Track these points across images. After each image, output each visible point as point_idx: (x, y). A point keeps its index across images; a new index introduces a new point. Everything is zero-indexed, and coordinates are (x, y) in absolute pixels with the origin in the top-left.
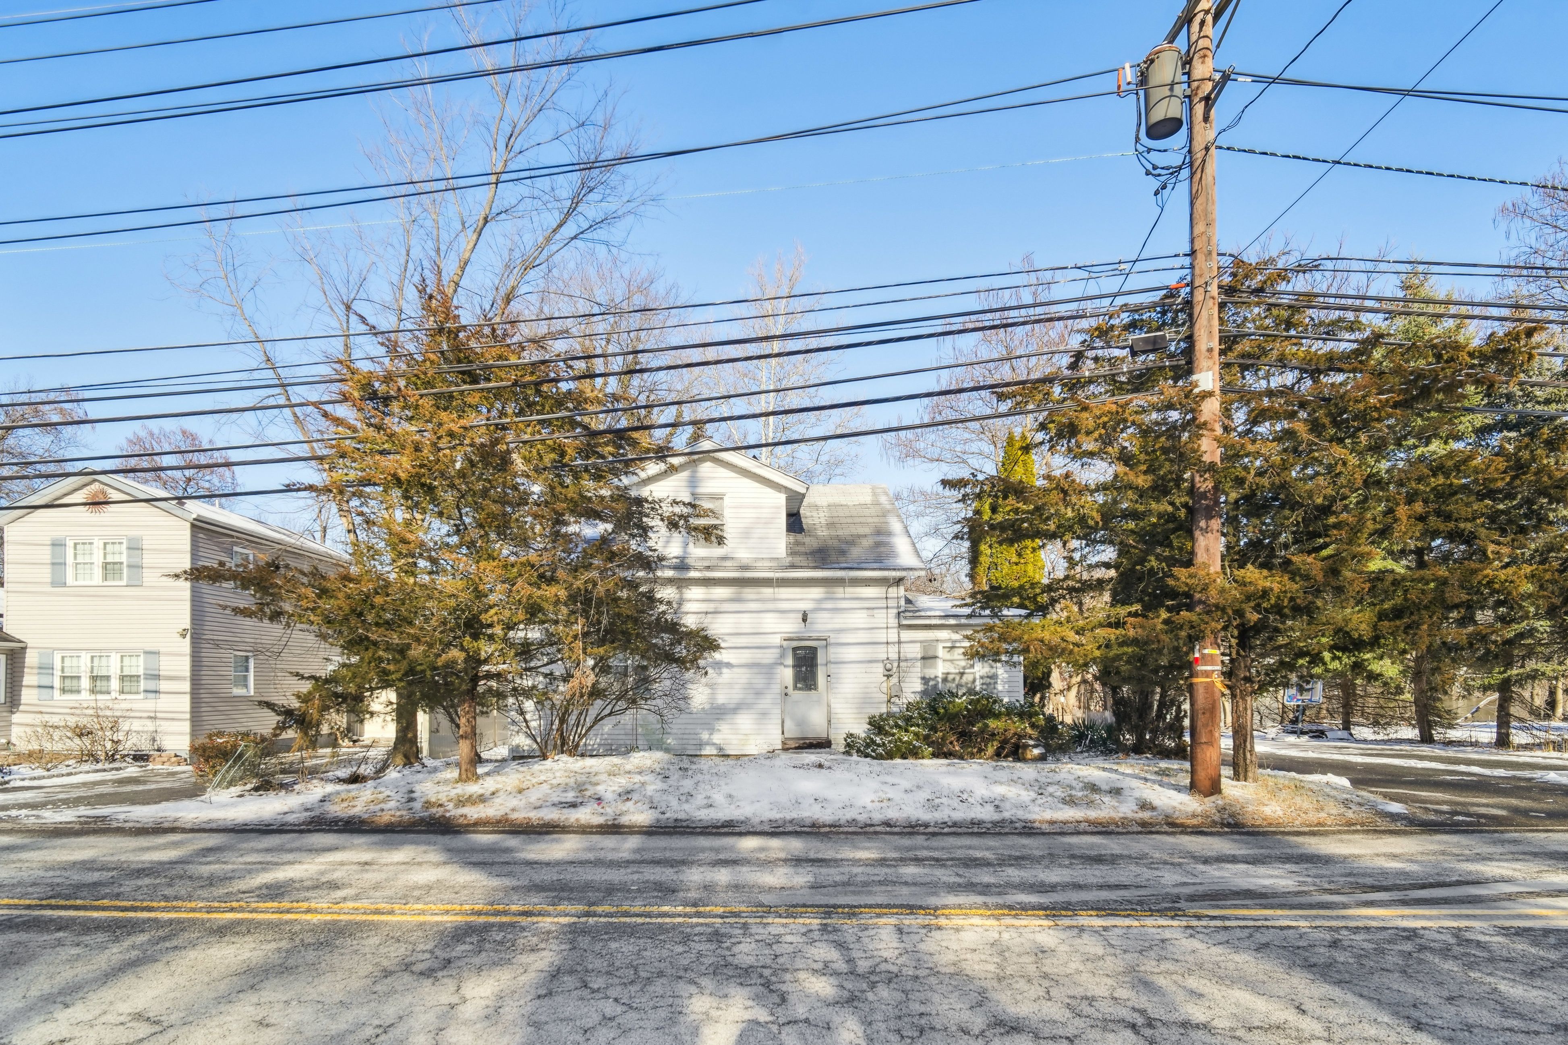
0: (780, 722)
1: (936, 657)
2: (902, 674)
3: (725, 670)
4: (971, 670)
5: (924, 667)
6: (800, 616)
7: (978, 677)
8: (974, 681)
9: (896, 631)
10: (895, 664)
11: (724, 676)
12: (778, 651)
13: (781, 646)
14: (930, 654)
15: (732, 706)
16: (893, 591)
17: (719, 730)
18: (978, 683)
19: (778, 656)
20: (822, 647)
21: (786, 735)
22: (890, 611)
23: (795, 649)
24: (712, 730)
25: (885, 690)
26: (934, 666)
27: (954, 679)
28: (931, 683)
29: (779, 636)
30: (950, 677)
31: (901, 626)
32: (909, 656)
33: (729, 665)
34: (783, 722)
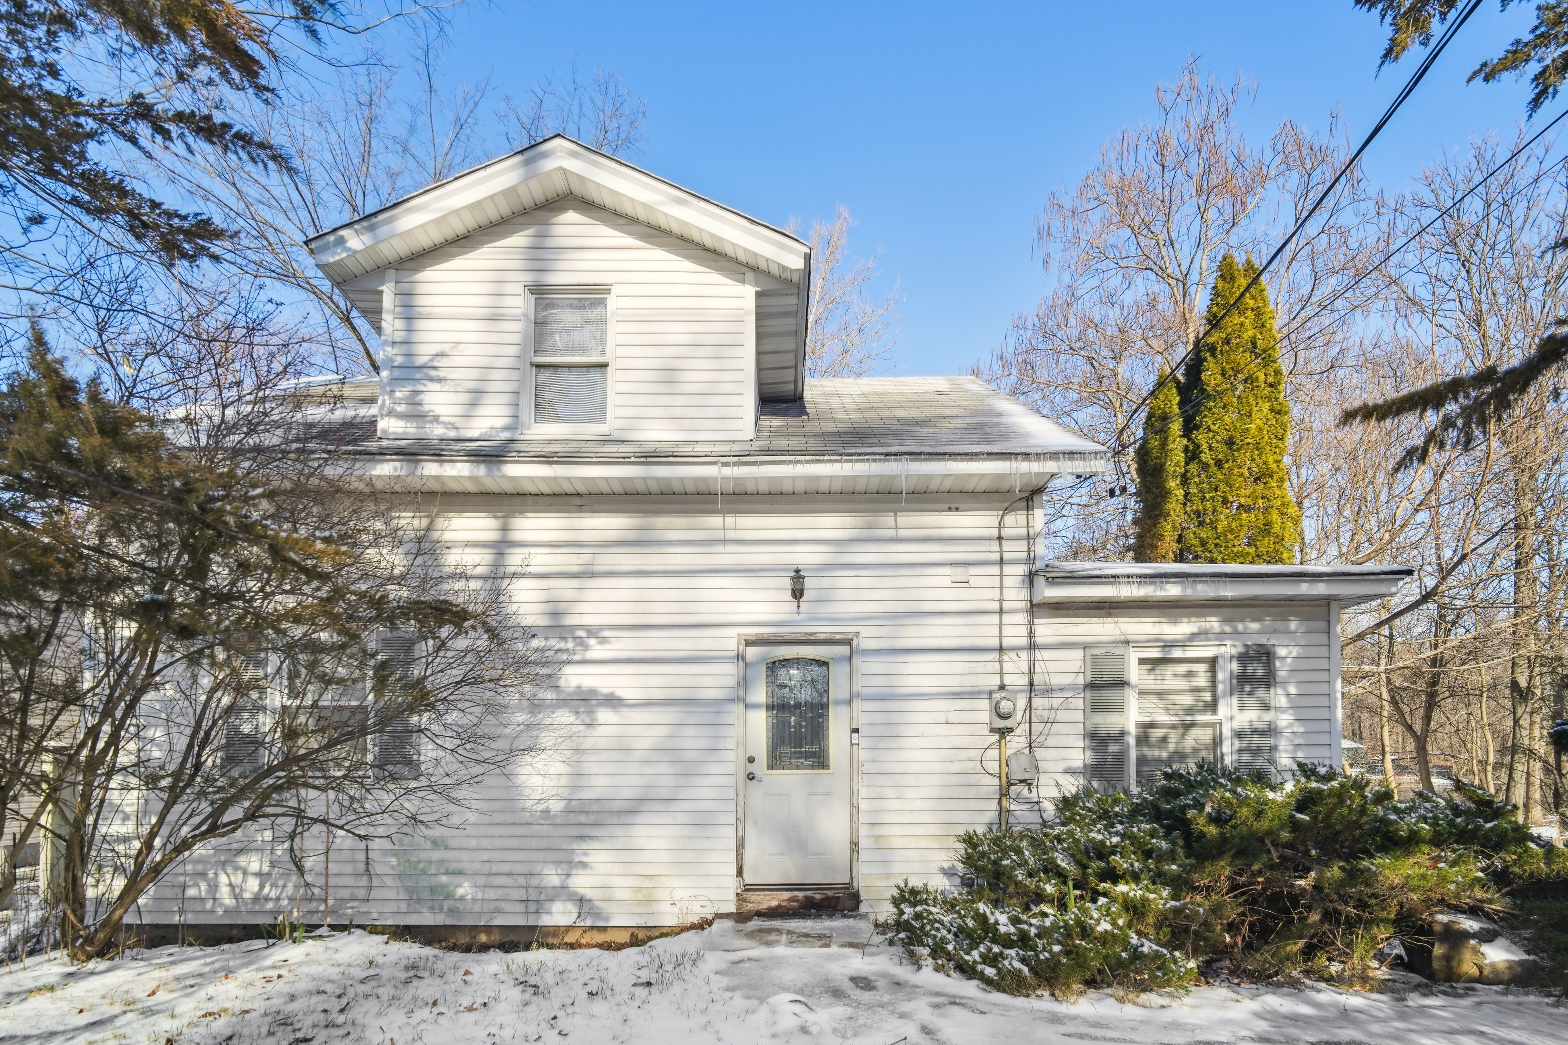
0: (732, 844)
1: (1123, 684)
2: (1037, 728)
3: (604, 716)
4: (1208, 717)
5: (1096, 707)
6: (787, 583)
7: (1226, 732)
8: (1217, 742)
9: (1023, 618)
10: (1021, 703)
11: (601, 731)
12: (730, 669)
13: (740, 657)
14: (1108, 676)
15: (617, 806)
16: (1015, 522)
17: (583, 865)
18: (1226, 748)
19: (732, 681)
20: (838, 660)
21: (748, 879)
22: (1007, 569)
23: (774, 666)
24: (571, 865)
25: (994, 767)
26: (1120, 708)
27: (1164, 739)
28: (1113, 748)
29: (734, 632)
30: (1157, 733)
31: (1036, 608)
32: (1056, 680)
33: (613, 701)
34: (741, 845)
